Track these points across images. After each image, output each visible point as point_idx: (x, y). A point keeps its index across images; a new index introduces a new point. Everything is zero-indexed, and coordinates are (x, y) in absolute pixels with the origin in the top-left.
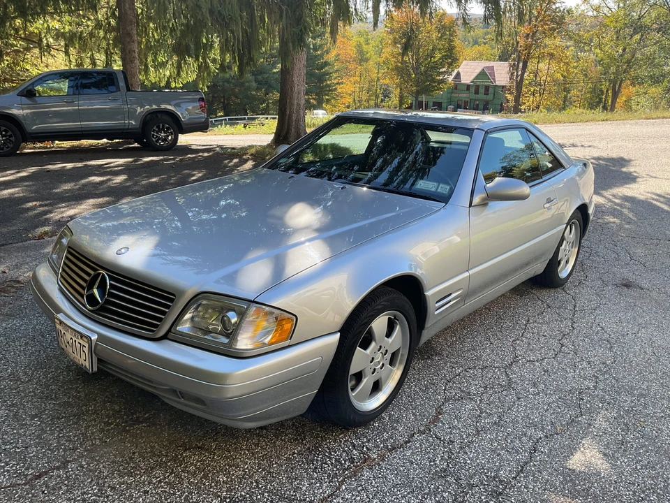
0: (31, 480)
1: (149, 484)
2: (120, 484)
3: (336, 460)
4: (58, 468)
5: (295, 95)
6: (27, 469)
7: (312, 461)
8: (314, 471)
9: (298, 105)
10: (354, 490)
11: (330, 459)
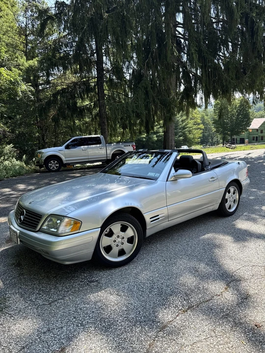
0: (51, 303)
1: (95, 308)
2: (84, 307)
3: (176, 305)
4: (61, 299)
5: (170, 141)
6: (50, 298)
7: (164, 305)
8: (165, 309)
9: (172, 145)
10: (183, 320)
11: (173, 305)
